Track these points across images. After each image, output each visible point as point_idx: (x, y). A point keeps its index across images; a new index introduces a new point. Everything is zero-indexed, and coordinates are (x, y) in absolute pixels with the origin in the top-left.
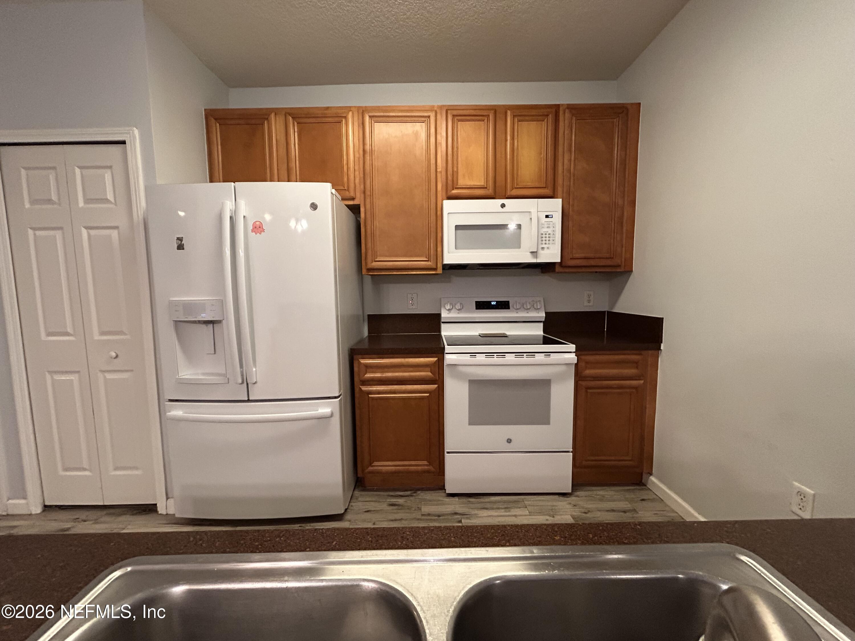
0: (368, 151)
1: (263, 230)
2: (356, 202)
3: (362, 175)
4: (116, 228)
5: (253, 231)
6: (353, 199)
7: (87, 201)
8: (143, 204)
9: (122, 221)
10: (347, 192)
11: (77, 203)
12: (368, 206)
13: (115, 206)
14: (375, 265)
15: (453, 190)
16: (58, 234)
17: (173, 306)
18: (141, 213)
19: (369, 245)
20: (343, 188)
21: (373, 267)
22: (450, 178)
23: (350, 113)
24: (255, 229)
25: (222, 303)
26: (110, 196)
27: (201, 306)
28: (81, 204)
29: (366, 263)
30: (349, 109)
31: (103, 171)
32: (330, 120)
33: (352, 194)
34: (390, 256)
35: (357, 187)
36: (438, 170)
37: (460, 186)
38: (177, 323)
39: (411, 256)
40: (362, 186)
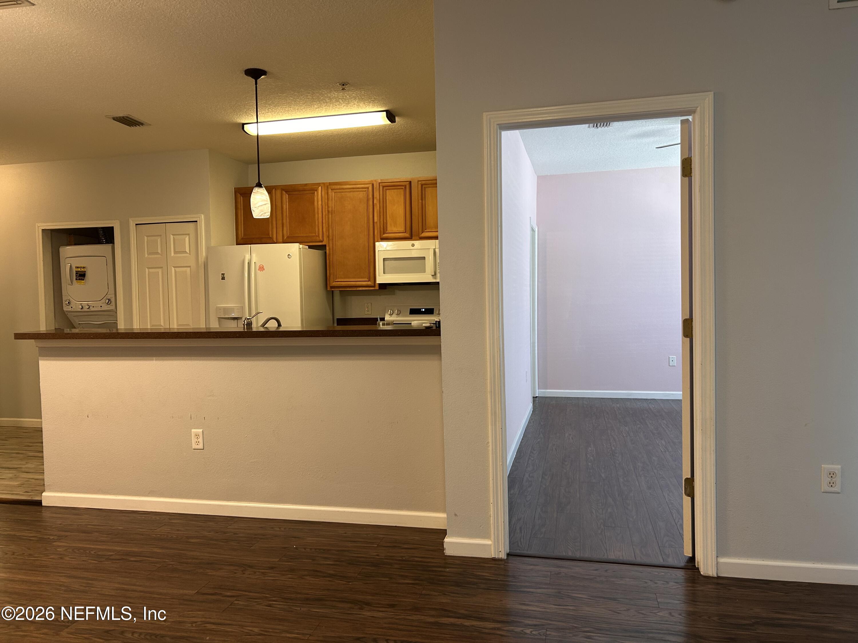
0: (330, 211)
1: (264, 269)
2: (323, 243)
3: (327, 226)
4: (190, 267)
5: (259, 270)
6: (322, 242)
7: (175, 252)
8: (204, 254)
9: (193, 264)
10: (318, 238)
11: (171, 254)
12: (331, 245)
13: (189, 255)
14: (335, 284)
15: (384, 234)
16: (160, 271)
17: (218, 309)
18: (203, 260)
19: (332, 271)
20: (315, 235)
21: (333, 286)
22: (382, 227)
23: (320, 188)
24: (260, 269)
25: (242, 308)
26: (187, 250)
27: (232, 310)
28: (173, 254)
29: (330, 284)
30: (319, 184)
31: (184, 236)
32: (307, 192)
33: (321, 238)
34: (344, 278)
35: (324, 234)
36: (375, 221)
37: (389, 231)
38: (220, 318)
39: (359, 278)
40: (327, 233)
